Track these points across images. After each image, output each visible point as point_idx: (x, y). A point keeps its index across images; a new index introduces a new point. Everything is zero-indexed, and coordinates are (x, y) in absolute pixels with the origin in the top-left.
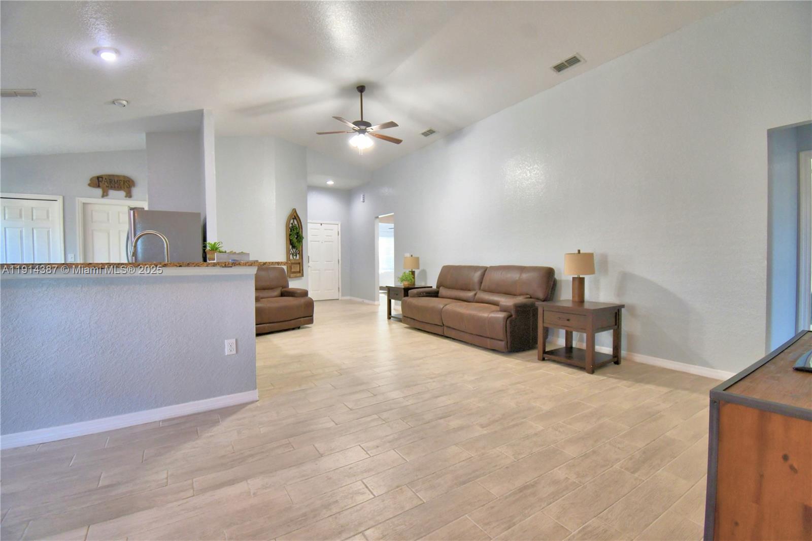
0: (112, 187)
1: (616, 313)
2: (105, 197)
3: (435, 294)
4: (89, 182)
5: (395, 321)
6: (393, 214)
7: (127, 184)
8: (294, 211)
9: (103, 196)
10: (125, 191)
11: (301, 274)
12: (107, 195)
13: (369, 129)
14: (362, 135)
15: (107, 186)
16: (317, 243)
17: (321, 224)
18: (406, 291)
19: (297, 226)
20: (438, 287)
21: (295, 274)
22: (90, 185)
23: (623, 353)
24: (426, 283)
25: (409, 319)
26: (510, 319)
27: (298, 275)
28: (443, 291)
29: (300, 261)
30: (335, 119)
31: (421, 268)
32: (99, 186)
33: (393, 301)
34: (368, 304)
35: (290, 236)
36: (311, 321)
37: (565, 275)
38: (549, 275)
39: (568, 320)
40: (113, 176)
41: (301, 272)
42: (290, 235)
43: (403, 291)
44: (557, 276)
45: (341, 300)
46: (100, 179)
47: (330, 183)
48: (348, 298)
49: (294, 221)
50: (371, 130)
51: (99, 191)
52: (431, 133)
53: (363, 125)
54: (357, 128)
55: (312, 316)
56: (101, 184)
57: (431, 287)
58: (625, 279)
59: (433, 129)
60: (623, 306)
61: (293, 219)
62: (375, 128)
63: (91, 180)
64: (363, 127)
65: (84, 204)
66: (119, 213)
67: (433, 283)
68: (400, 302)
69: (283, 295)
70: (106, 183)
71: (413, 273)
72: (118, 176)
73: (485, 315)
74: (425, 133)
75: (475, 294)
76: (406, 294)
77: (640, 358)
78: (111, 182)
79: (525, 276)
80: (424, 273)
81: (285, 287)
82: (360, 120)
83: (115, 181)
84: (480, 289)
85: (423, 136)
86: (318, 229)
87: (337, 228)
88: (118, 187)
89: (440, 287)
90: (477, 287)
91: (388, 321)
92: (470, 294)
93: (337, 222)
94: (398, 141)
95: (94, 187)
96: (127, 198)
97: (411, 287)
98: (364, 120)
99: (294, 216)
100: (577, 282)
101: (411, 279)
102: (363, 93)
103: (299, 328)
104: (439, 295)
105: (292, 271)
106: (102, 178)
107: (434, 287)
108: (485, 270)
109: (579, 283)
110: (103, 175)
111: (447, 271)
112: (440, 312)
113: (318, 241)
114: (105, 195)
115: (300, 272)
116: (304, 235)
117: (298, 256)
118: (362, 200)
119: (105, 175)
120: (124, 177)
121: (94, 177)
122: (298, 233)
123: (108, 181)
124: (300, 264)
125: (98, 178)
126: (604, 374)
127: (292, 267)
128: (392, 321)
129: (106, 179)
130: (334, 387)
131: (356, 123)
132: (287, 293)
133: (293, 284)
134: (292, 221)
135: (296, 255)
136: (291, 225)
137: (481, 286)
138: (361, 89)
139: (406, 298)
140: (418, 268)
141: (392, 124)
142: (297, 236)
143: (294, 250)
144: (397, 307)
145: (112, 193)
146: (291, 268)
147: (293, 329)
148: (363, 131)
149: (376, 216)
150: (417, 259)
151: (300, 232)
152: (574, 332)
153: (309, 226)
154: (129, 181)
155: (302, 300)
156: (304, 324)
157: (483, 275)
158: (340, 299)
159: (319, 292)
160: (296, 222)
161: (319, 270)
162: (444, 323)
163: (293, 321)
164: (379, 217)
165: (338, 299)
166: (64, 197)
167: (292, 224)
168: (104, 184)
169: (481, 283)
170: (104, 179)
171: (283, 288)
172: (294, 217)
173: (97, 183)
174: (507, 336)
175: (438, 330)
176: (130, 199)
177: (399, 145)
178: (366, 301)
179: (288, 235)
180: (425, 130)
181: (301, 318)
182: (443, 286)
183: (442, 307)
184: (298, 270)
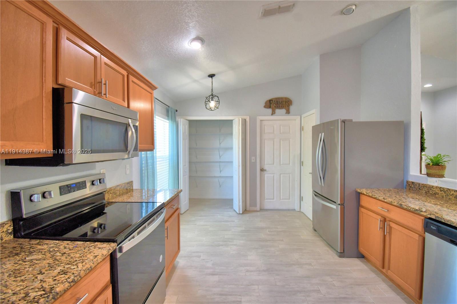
0: (278, 107)
2: (274, 115)
4: (264, 105)
7: (287, 104)
9: (272, 114)
10: (285, 109)
12: (275, 113)
15: (275, 107)
22: (265, 107)
32: (270, 107)
40: (279, 98)
46: (271, 102)
47: (428, 86)
51: (270, 111)
56: (271, 106)
63: (266, 103)
65: (261, 121)
66: (280, 125)
70: (274, 104)
72: (282, 98)
78: (277, 103)
83: (280, 102)
88: (281, 107)
95: (267, 108)
96: (287, 114)
106: (272, 100)
110: (272, 99)
114: (273, 113)
119: (274, 98)
120: (286, 98)
121: (267, 101)
123: (276, 102)
125: (270, 101)
129: (274, 101)
145: (278, 111)
154: (289, 101)
166: (250, 117)
168: (273, 105)
170: (273, 101)
173: (269, 104)
176: (289, 115)
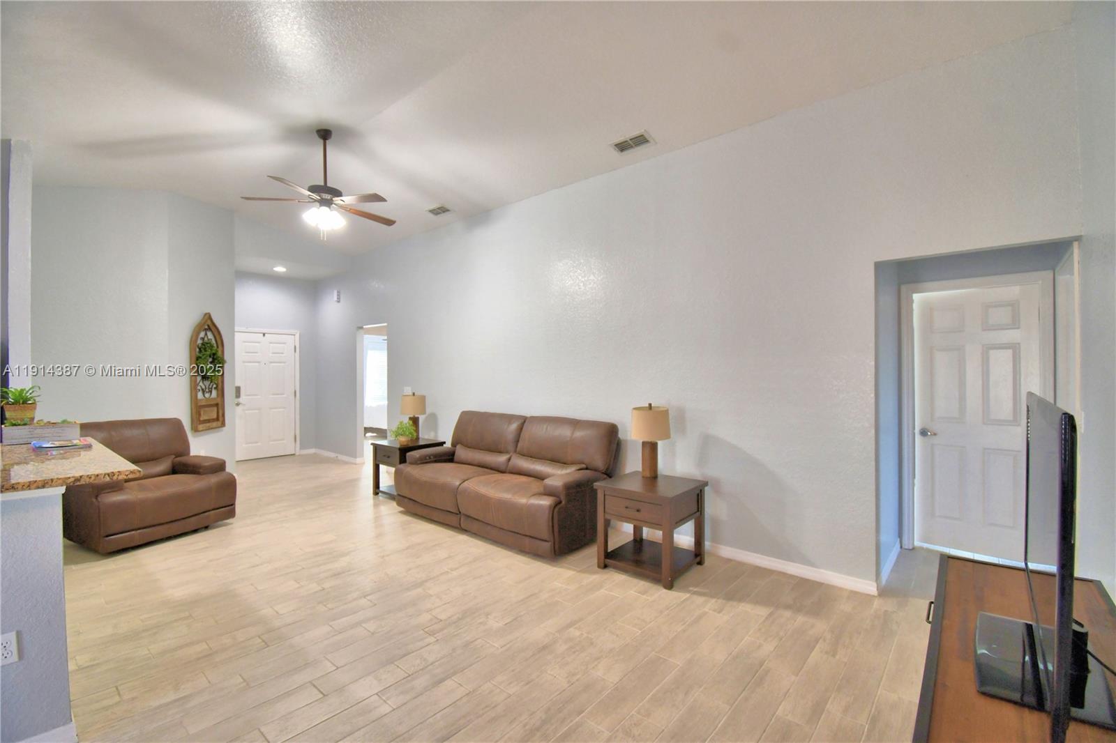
1: (698, 495)
3: (449, 457)
5: (386, 498)
6: (385, 324)
8: (208, 317)
11: (219, 423)
13: (337, 200)
14: (325, 209)
16: (257, 364)
17: (264, 335)
18: (404, 451)
19: (214, 341)
20: (454, 445)
21: (208, 425)
23: (707, 544)
24: (436, 436)
25: (406, 500)
26: (558, 507)
27: (214, 424)
28: (461, 453)
29: (219, 401)
30: (271, 179)
31: (429, 411)
33: (383, 468)
34: (346, 463)
35: (197, 360)
36: (232, 514)
37: (633, 433)
38: (611, 434)
39: (638, 511)
41: (221, 419)
42: (198, 358)
43: (398, 452)
44: (621, 435)
45: (299, 455)
47: (280, 269)
48: (312, 451)
49: (206, 334)
50: (342, 203)
52: (444, 212)
53: (326, 193)
54: (315, 196)
55: (233, 505)
57: (442, 444)
58: (707, 443)
59: (447, 206)
60: (706, 484)
61: (206, 330)
62: (347, 200)
64: (327, 196)
67: (446, 435)
68: (393, 470)
69: (175, 470)
71: (415, 421)
73: (523, 501)
74: (434, 210)
75: (509, 459)
76: (403, 460)
77: (726, 552)
79: (579, 434)
80: (433, 418)
81: (180, 455)
82: (322, 184)
84: (515, 451)
85: (431, 215)
86: (259, 342)
87: (292, 341)
89: (457, 444)
90: (511, 447)
91: (374, 498)
92: (501, 459)
93: (292, 331)
94: (389, 222)
97: (411, 445)
98: (329, 185)
99: (208, 324)
100: (648, 450)
101: (411, 433)
102: (327, 141)
103: (206, 528)
104: (456, 458)
105: (202, 419)
107: (448, 445)
108: (524, 421)
109: (651, 449)
111: (467, 420)
112: (455, 492)
113: (259, 362)
115: (217, 419)
116: (226, 357)
117: (214, 393)
118: (335, 298)
122: (214, 354)
124: (219, 406)
126: (684, 589)
127: (202, 413)
128: (381, 498)
130: (266, 643)
131: (313, 189)
132: (183, 466)
133: (201, 447)
134: (202, 335)
135: (211, 392)
136: (200, 342)
137: (517, 447)
138: (325, 134)
139: (402, 466)
140: (424, 412)
141: (377, 198)
142: (213, 358)
143: (207, 383)
144: (387, 475)
146: (200, 415)
147: (195, 531)
148: (327, 203)
149: (360, 325)
150: (423, 399)
151: (219, 353)
152: (644, 528)
153: (239, 338)
155: (213, 479)
156: (218, 521)
157: (521, 429)
158: (297, 454)
159: (259, 444)
160: (210, 335)
161: (259, 409)
162: (461, 510)
163: (193, 519)
164: (364, 327)
165: (294, 454)
167: (203, 339)
169: (518, 441)
171: (176, 457)
172: (206, 327)
174: (553, 532)
175: (453, 519)
177: (391, 227)
178: (341, 457)
179: (194, 359)
180: (434, 206)
181: (209, 511)
182: (462, 444)
183: (458, 483)
184: (215, 416)
